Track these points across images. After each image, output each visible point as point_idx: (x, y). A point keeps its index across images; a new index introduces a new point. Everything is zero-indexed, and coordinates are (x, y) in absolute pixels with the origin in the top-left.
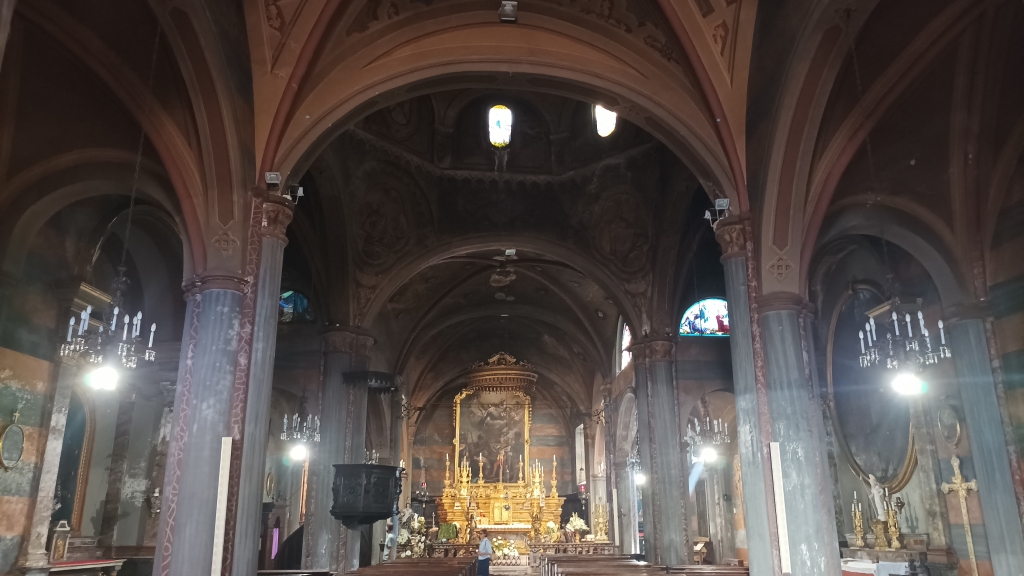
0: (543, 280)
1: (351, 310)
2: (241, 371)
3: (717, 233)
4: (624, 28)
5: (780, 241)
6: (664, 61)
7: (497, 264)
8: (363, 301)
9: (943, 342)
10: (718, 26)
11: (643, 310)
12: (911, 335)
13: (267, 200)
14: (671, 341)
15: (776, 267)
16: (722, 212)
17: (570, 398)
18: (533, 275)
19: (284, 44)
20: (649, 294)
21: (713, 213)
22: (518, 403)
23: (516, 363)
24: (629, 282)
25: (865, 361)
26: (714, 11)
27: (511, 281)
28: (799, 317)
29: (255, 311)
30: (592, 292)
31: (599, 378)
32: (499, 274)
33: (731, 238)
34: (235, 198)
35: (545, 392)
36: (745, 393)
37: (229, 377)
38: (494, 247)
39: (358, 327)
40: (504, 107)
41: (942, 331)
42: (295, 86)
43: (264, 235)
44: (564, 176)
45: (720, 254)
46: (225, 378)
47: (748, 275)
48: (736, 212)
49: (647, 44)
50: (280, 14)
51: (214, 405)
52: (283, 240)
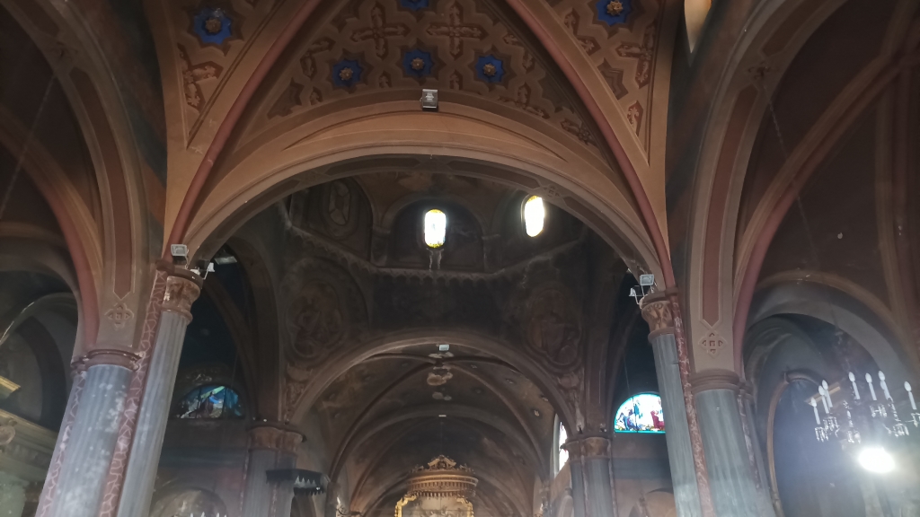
0: (479, 379)
1: (280, 405)
2: (119, 456)
3: (643, 310)
4: (542, 114)
5: (710, 315)
6: (582, 144)
7: (433, 362)
8: (293, 396)
9: (914, 408)
10: (632, 107)
11: (577, 404)
12: (875, 398)
13: (171, 273)
14: (606, 438)
15: (707, 343)
16: (647, 288)
17: (512, 505)
18: (469, 373)
19: (202, 121)
20: (582, 388)
21: (639, 292)
22: (459, 510)
23: (455, 467)
24: (561, 376)
25: (822, 434)
26: (627, 92)
27: (448, 380)
28: (736, 397)
29: (143, 390)
30: (528, 391)
31: (538, 482)
32: (437, 372)
33: (658, 314)
34: (134, 268)
35: (486, 498)
36: (684, 483)
37: (103, 463)
38: (427, 342)
39: (287, 423)
40: (438, 211)
41: (911, 395)
42: (210, 162)
43: (165, 309)
44: (496, 274)
45: (649, 332)
46: (97, 464)
47: (679, 353)
48: (662, 288)
49: (564, 128)
50: (199, 93)
51: (81, 496)
52: (186, 315)
